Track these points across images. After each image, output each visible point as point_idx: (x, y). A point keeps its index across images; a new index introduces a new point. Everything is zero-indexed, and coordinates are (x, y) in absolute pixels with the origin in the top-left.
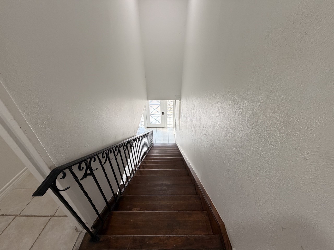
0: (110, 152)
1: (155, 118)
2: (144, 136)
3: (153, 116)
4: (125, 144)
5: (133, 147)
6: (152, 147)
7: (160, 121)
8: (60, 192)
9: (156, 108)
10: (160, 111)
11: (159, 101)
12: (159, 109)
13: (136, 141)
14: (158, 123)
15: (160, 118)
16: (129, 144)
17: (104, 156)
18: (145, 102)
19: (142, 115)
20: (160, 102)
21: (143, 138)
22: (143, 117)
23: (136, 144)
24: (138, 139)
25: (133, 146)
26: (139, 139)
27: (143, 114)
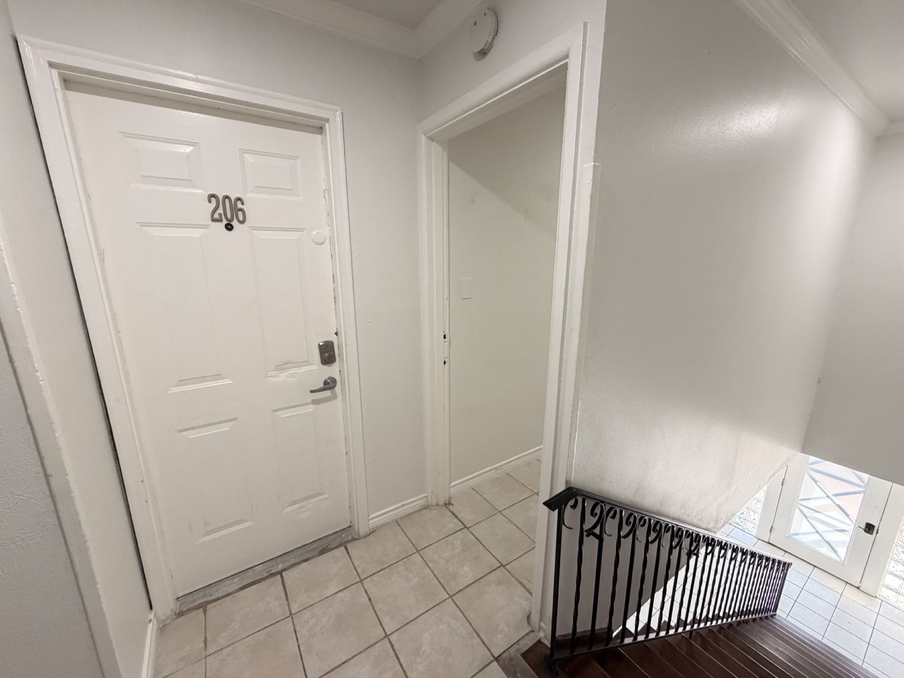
0: (642, 523)
1: (821, 528)
2: (744, 553)
3: (807, 514)
4: (680, 534)
5: (695, 557)
6: (763, 615)
7: (842, 551)
8: (563, 527)
9: (836, 495)
10: (854, 513)
11: (866, 476)
12: (853, 505)
13: (710, 548)
14: (825, 550)
15: (846, 538)
16: (689, 539)
17: (630, 523)
18: (787, 456)
19: (760, 487)
20: (866, 480)
21: (739, 559)
22: (761, 495)
23: (709, 557)
24: (722, 548)
25: (697, 557)
26: (723, 551)
27: (765, 488)
